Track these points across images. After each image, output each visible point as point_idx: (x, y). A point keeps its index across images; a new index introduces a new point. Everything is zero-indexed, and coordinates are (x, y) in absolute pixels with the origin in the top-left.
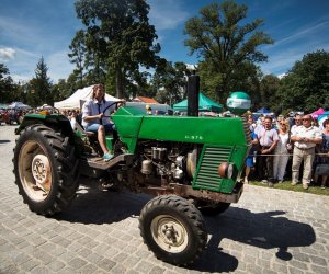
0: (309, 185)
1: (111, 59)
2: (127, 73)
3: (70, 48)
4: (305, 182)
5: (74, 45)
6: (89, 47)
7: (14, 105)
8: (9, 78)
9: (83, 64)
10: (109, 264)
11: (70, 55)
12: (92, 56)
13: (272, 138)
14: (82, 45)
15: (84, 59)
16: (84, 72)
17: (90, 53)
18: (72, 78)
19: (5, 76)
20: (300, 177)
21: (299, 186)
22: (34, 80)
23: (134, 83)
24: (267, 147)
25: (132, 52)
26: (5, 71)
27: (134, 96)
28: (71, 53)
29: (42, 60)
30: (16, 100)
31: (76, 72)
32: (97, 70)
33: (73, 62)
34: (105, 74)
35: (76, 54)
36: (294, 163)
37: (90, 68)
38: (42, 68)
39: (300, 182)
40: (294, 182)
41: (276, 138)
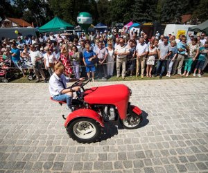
0: (125, 76)
4: (123, 75)
10: (21, 165)
13: (104, 54)
20: (121, 72)
21: (120, 78)
24: (102, 60)
36: (117, 66)
39: (121, 76)
40: (118, 76)
41: (106, 53)
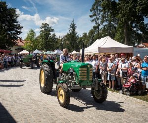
1: (121, 15)
2: (134, 25)
3: (91, 11)
5: (93, 9)
6: (104, 9)
7: (56, 52)
8: (54, 34)
9: (99, 21)
11: (91, 16)
12: (106, 15)
14: (99, 8)
15: (100, 18)
16: (101, 27)
17: (105, 13)
18: (92, 32)
19: (52, 34)
22: (68, 34)
23: (139, 32)
25: (137, 8)
26: (52, 31)
27: (139, 43)
28: (92, 14)
29: (73, 21)
30: (57, 48)
31: (95, 27)
32: (110, 25)
33: (93, 20)
34: (115, 28)
35: (95, 15)
37: (104, 23)
38: (73, 27)
